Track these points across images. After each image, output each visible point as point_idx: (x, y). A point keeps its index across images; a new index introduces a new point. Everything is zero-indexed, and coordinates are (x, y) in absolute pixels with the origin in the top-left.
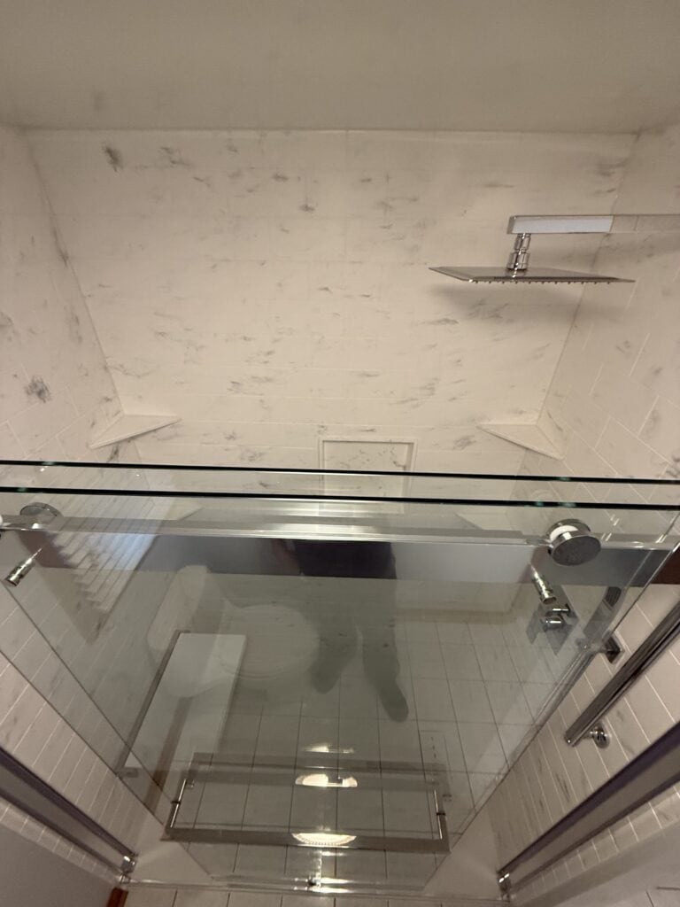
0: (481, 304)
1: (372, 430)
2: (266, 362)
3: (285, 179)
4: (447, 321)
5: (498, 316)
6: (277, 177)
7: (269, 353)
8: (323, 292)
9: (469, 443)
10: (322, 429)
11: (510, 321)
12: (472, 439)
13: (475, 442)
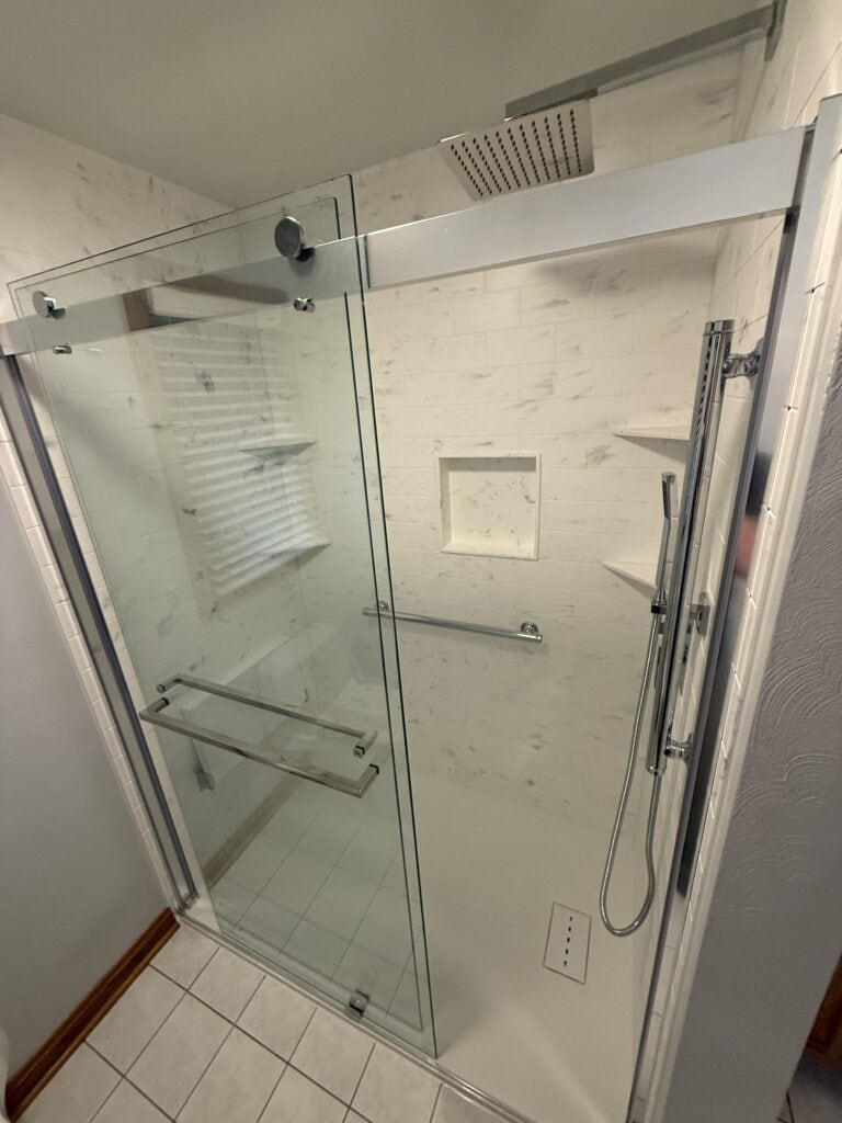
0: (592, 276)
1: (488, 443)
2: (387, 373)
3: (400, 197)
4: (556, 302)
5: (614, 287)
6: (394, 198)
7: (389, 363)
8: (435, 293)
9: (605, 457)
10: (438, 444)
11: (631, 290)
12: (609, 452)
13: (612, 454)
